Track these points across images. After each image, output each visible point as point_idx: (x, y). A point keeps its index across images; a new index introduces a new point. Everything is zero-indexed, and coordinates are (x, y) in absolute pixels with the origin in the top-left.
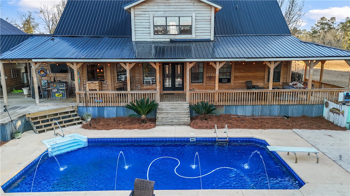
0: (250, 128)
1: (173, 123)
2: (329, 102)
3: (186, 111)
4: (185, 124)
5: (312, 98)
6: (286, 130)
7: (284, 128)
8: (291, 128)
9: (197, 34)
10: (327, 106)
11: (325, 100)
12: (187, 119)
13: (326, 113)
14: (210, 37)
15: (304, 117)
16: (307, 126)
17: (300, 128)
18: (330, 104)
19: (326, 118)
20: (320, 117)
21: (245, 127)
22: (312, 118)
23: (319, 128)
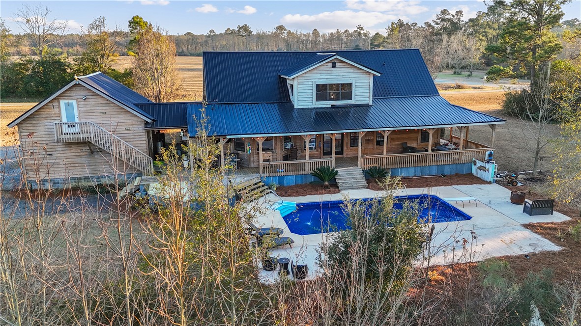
0: (419, 187)
1: (354, 187)
2: (477, 161)
3: (361, 176)
4: (364, 187)
5: (463, 158)
6: (447, 187)
7: (445, 186)
8: (451, 185)
9: (356, 99)
10: (475, 164)
11: (474, 159)
12: (364, 183)
13: (474, 170)
14: (368, 102)
15: (457, 175)
16: (462, 182)
17: (457, 185)
18: (477, 163)
19: (475, 175)
20: (469, 174)
21: (415, 186)
22: (464, 175)
23: (471, 183)
